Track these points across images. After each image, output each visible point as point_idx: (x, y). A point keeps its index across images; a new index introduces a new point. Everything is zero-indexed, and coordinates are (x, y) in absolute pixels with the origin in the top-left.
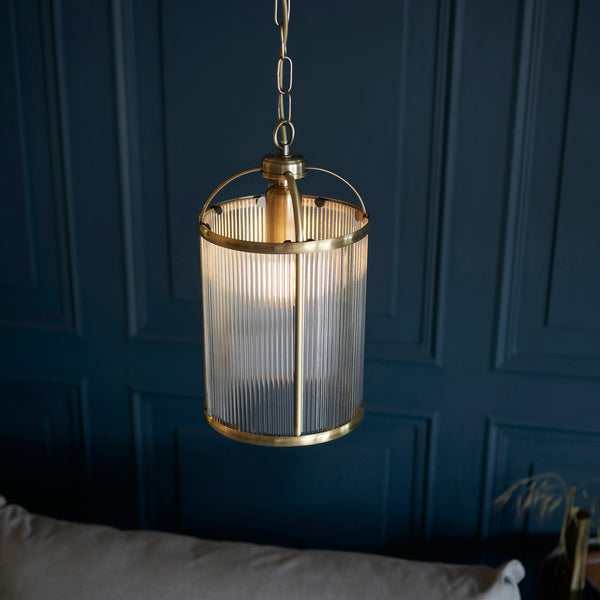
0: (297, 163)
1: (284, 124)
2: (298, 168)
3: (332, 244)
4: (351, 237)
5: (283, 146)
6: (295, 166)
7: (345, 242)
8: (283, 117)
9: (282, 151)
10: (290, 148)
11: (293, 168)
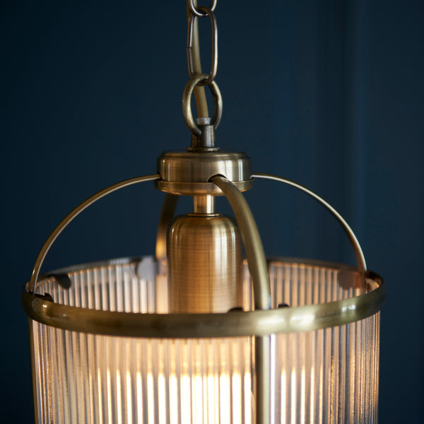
0: (234, 160)
1: (202, 83)
2: (236, 169)
3: (318, 316)
4: (353, 307)
5: (202, 127)
6: (230, 164)
7: (343, 316)
8: (199, 69)
9: (201, 138)
10: (215, 131)
11: (226, 168)
